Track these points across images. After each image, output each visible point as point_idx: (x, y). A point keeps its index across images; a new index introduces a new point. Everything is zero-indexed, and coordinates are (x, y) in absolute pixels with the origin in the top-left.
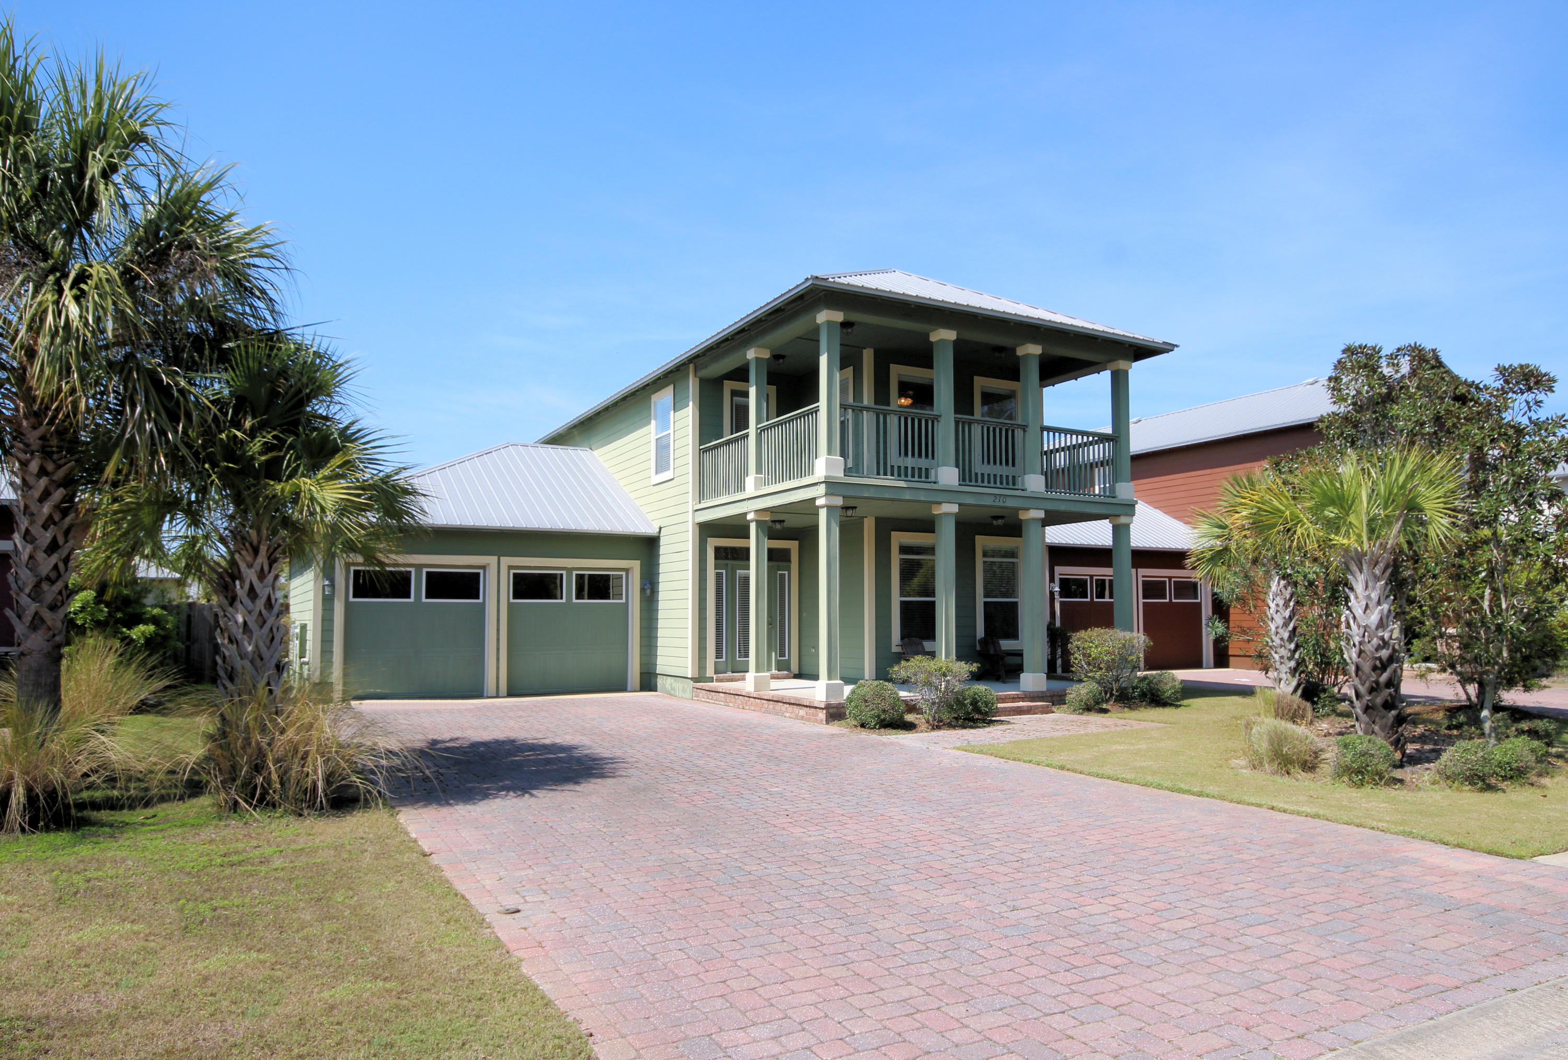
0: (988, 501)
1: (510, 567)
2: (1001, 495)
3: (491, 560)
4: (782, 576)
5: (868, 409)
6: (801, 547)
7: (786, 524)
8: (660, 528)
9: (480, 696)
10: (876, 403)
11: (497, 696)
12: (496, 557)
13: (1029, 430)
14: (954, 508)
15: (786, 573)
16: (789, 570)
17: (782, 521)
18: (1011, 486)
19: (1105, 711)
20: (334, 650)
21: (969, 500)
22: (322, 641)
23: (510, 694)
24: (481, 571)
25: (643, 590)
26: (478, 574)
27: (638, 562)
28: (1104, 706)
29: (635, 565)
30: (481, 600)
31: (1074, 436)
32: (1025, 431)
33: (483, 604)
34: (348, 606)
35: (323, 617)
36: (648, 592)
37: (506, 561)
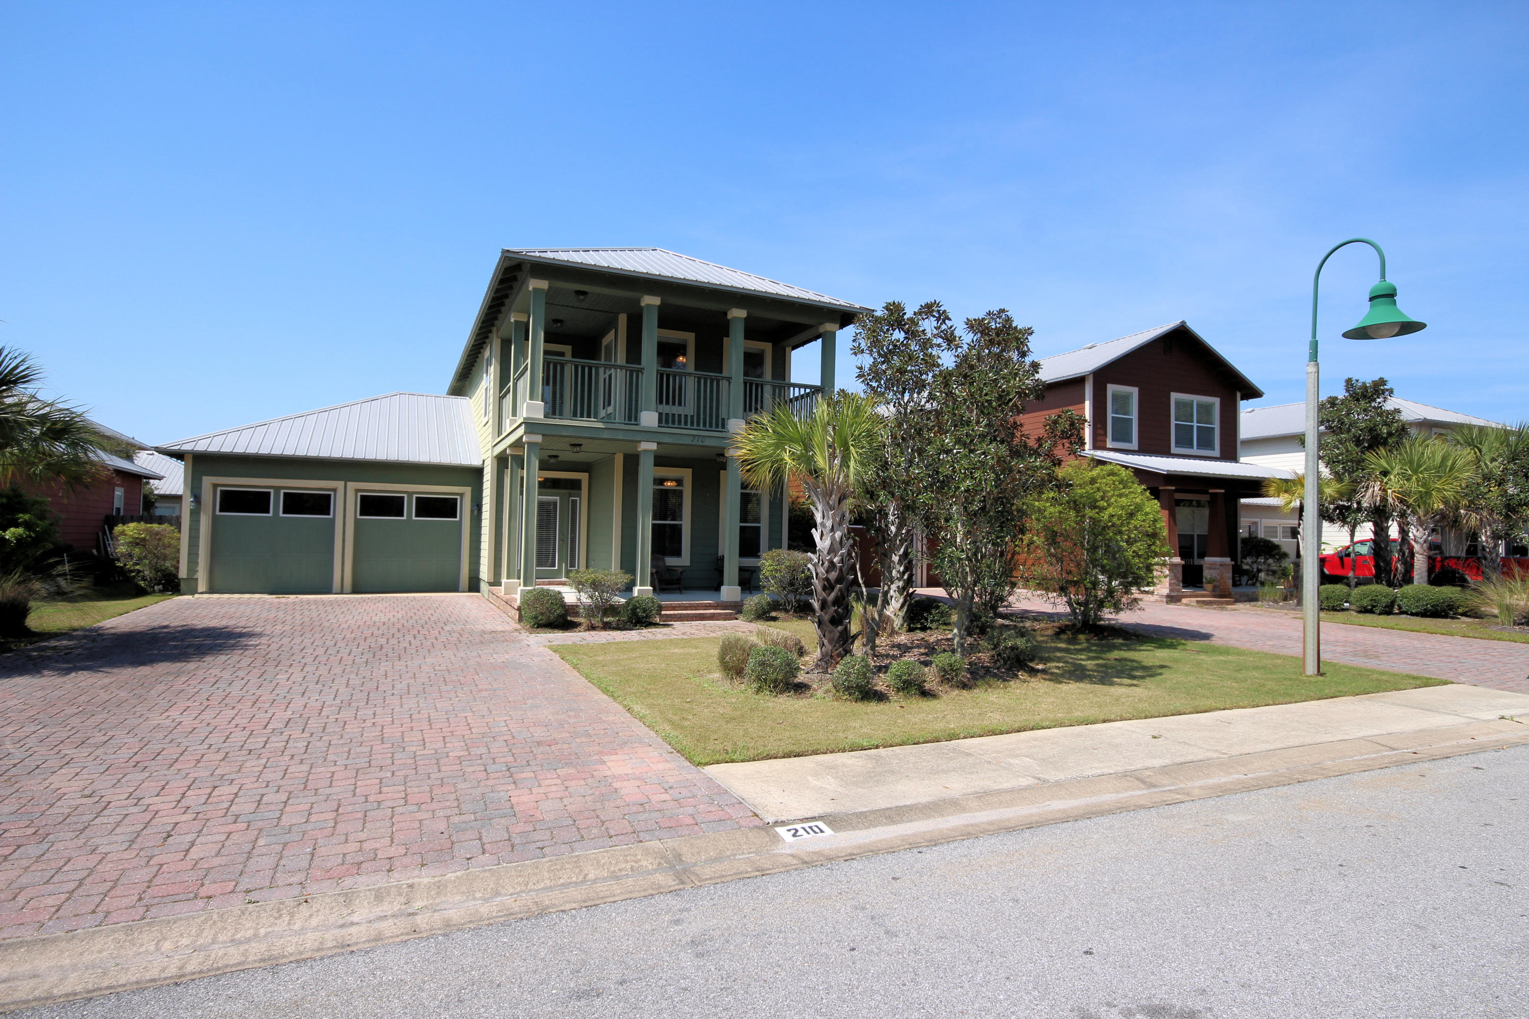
0: (687, 441)
1: (357, 491)
2: (699, 436)
3: (339, 485)
4: (574, 502)
5: (621, 367)
6: (590, 477)
7: (559, 459)
8: (484, 461)
9: (329, 592)
10: (627, 363)
11: (342, 593)
12: (343, 483)
13: (733, 381)
14: (653, 446)
15: (578, 499)
16: (579, 496)
17: (556, 457)
18: (714, 429)
19: (775, 619)
20: (200, 552)
21: (667, 439)
22: (189, 546)
23: (355, 591)
24: (332, 493)
25: (472, 511)
26: (329, 496)
27: (470, 488)
28: (773, 614)
29: (467, 491)
30: (331, 516)
31: (797, 389)
32: (730, 383)
33: (333, 519)
34: (215, 519)
35: (190, 526)
36: (476, 512)
37: (352, 485)
